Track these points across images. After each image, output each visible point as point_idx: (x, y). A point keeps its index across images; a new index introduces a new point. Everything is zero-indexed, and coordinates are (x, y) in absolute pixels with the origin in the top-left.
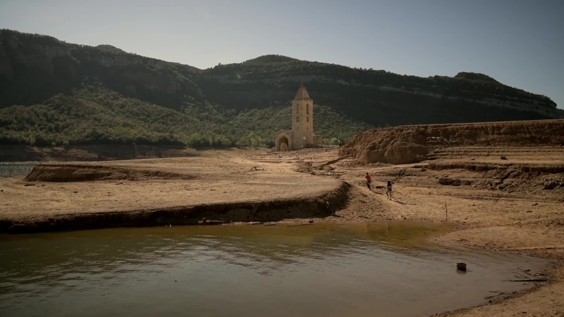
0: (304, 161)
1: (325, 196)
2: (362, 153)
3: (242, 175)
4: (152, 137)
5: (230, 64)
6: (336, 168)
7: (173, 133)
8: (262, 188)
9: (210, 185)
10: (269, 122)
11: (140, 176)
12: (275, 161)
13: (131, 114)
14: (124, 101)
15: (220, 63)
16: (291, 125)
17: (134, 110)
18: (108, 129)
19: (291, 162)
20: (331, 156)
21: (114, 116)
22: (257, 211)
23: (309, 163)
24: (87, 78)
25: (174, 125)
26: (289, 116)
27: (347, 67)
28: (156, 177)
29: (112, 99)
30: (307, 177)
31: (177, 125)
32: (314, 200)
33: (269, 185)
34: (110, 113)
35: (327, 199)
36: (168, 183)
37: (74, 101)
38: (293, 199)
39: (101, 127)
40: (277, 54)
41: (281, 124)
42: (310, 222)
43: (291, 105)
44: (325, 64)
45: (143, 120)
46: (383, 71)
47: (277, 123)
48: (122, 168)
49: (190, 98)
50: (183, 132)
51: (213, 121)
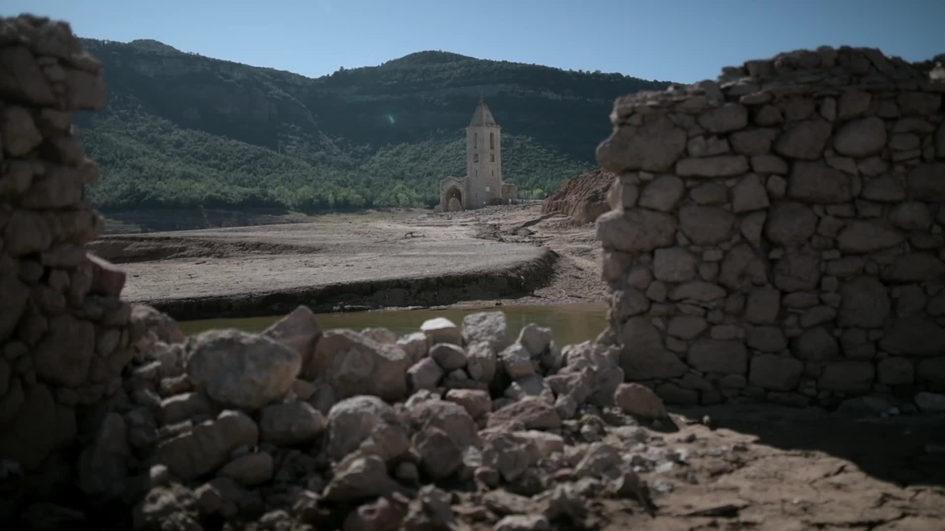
0: (487, 223)
1: (519, 268)
2: (578, 207)
3: (390, 245)
4: (232, 194)
5: (360, 69)
6: (537, 232)
7: (266, 187)
8: (424, 261)
9: (344, 260)
10: (428, 165)
11: (232, 251)
12: (442, 224)
13: (194, 156)
14: (181, 136)
15: (342, 67)
16: (466, 168)
17: (199, 150)
18: (156, 183)
19: (466, 225)
20: (530, 215)
21: (165, 161)
22: (419, 292)
23: (495, 225)
24: (117, 97)
25: (268, 174)
26: (462, 155)
27: (557, 69)
28: (256, 251)
29: (161, 133)
30: (491, 244)
31: (273, 174)
32: (502, 273)
33: (435, 256)
34: (158, 157)
35: (522, 273)
36: (278, 260)
37: (95, 137)
38: (470, 274)
39: (144, 179)
40: (438, 50)
41: (449, 167)
42: (497, 304)
43: (465, 135)
44: (521, 64)
45: (214, 166)
46: (618, 75)
47: (442, 166)
48: (201, 239)
49: (294, 128)
50: (284, 185)
51: (334, 166)
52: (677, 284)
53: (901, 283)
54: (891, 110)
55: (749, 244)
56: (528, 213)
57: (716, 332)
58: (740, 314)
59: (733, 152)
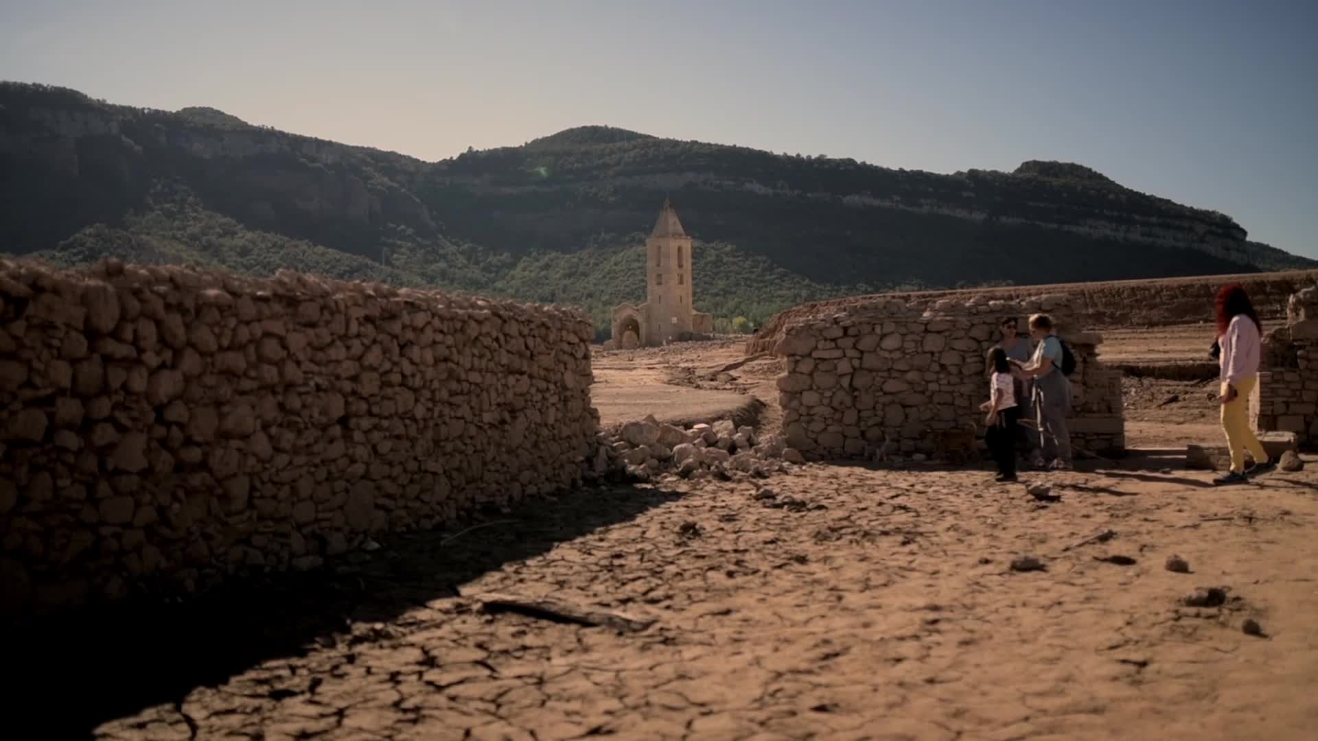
0: (679, 365)
5: (496, 150)
6: (740, 377)
10: (588, 283)
13: (265, 268)
14: (247, 240)
15: (470, 148)
16: (644, 289)
19: (654, 368)
20: (731, 356)
23: (689, 369)
24: (159, 187)
27: (766, 153)
29: (220, 236)
30: (687, 391)
37: (130, 240)
40: (603, 125)
41: (617, 286)
43: (643, 243)
44: (716, 145)
46: (851, 162)
47: (607, 284)
49: (404, 231)
51: (459, 284)
52: (812, 407)
53: (910, 406)
54: (904, 330)
55: (844, 389)
56: (728, 354)
57: (830, 429)
58: (840, 421)
59: (837, 348)
